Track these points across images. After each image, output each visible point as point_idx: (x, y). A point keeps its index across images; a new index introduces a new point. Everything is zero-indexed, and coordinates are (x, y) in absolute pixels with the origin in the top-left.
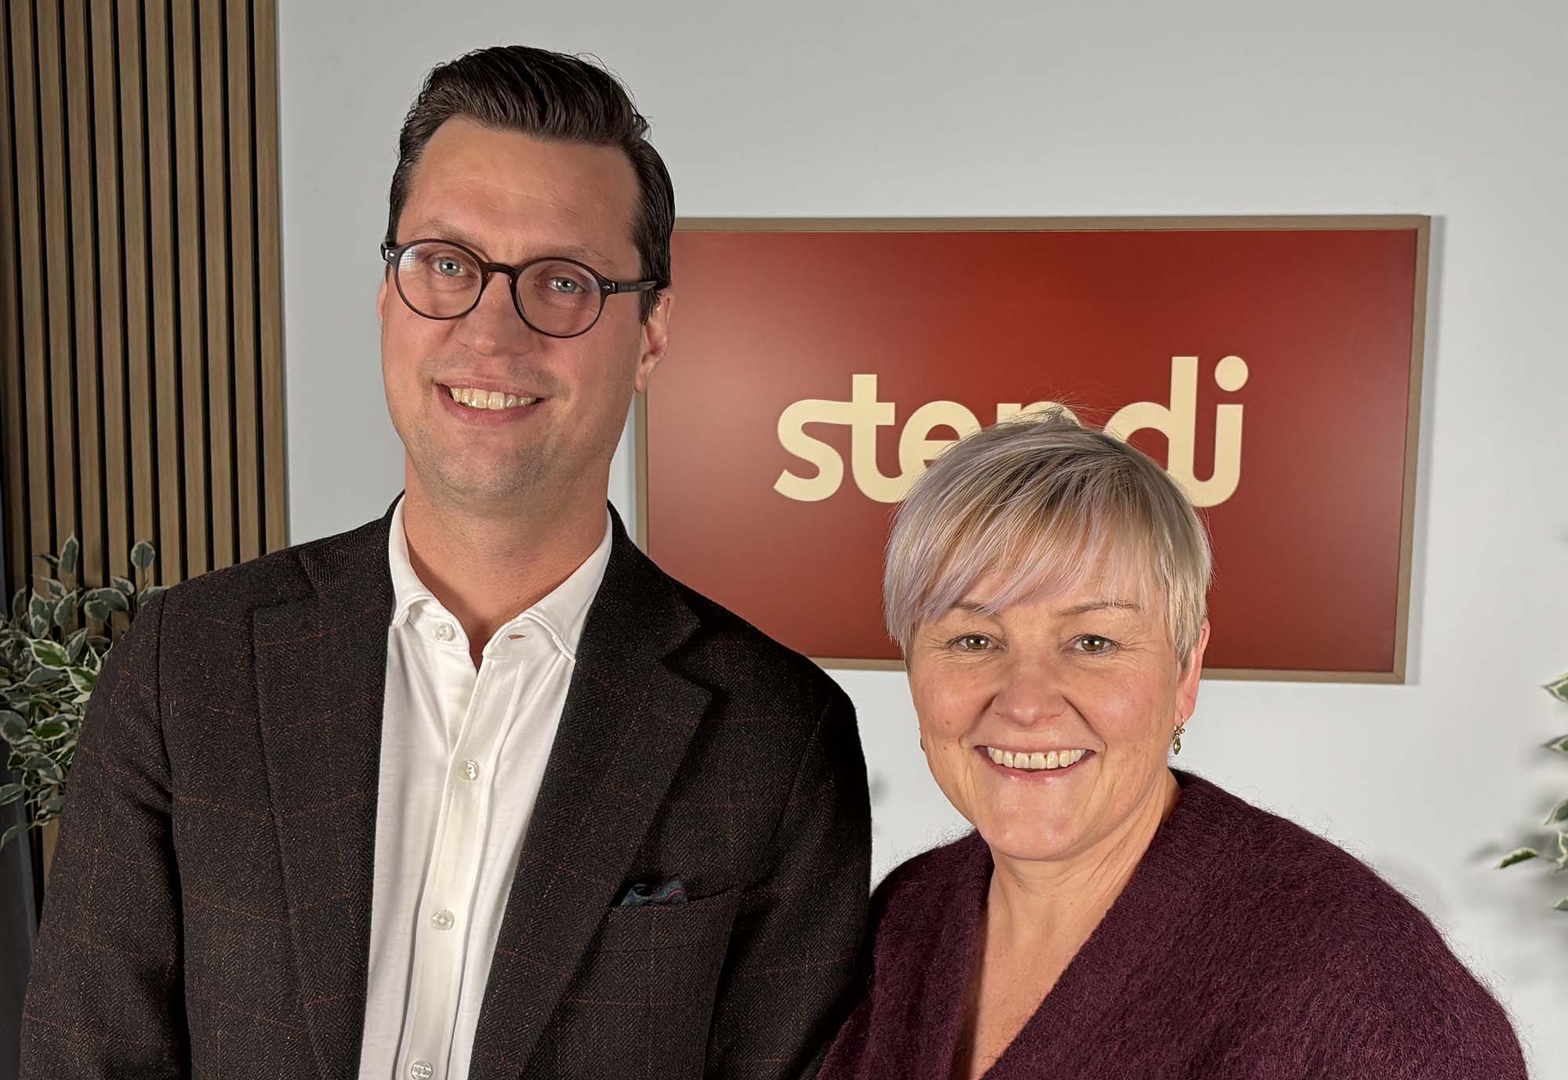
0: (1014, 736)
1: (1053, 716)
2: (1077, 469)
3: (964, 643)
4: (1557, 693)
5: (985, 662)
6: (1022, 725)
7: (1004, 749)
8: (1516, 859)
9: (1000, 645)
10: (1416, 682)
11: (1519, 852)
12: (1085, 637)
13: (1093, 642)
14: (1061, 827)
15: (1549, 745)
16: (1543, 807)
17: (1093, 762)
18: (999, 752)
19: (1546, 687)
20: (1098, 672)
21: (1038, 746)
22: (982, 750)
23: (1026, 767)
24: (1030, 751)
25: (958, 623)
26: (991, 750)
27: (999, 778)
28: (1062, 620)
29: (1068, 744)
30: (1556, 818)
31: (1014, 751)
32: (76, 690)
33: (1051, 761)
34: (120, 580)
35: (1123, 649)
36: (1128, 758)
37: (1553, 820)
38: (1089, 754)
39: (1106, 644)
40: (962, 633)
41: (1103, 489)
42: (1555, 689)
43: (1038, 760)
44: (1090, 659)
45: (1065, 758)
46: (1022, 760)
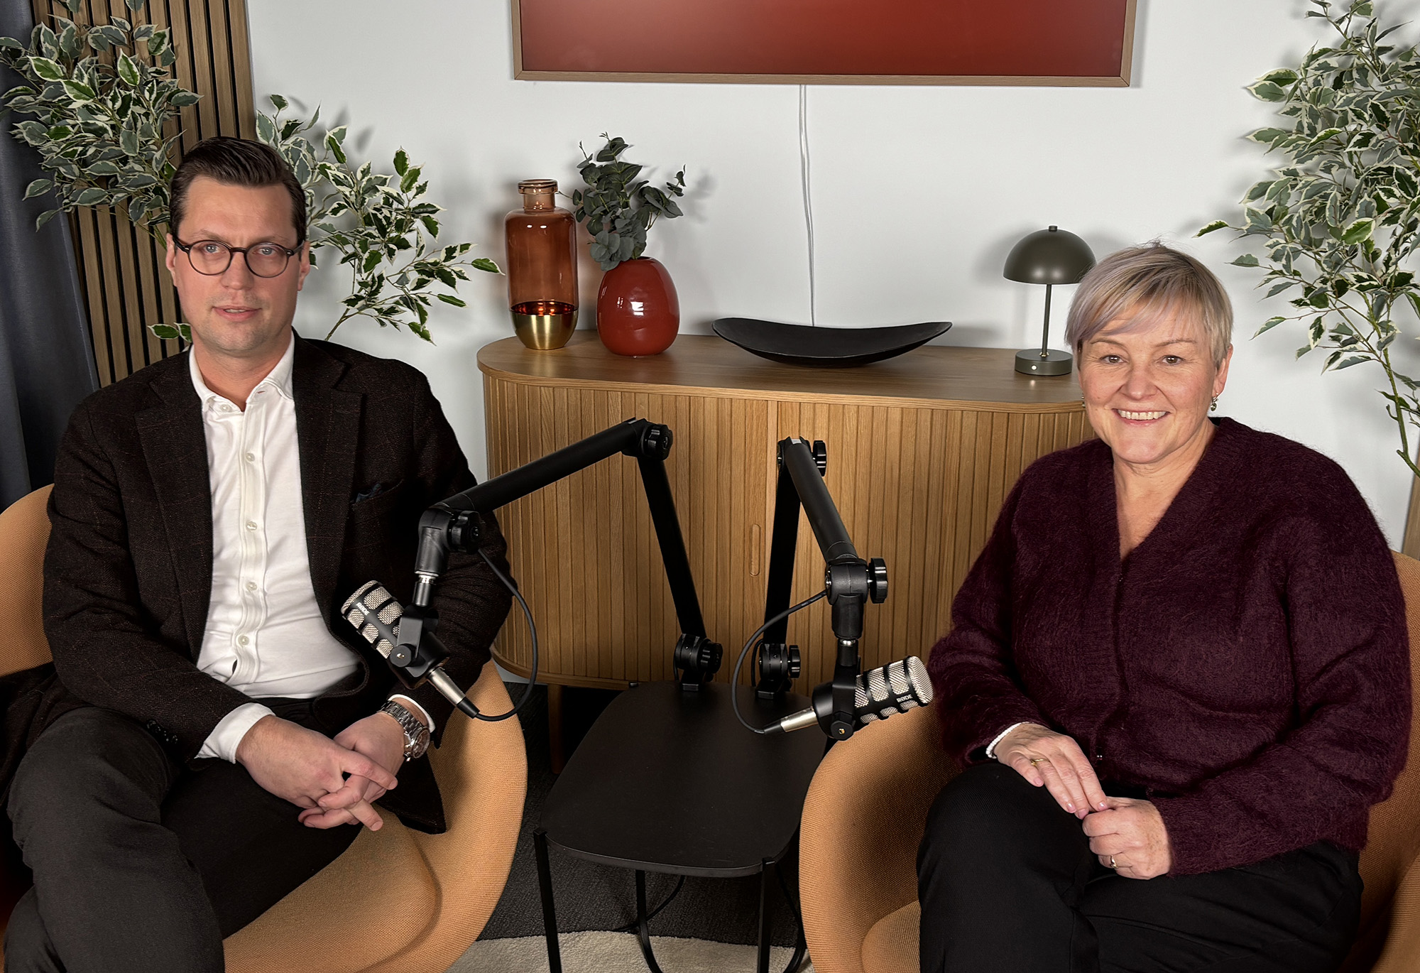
0: (1132, 405)
1: (1150, 395)
2: (1164, 275)
3: (1107, 359)
4: (1254, 92)
5: (1118, 369)
6: (1135, 399)
7: (1127, 410)
8: (1211, 229)
9: (1129, 360)
10: (1138, 85)
11: (1213, 223)
12: (1167, 356)
13: (1173, 359)
14: (1153, 447)
15: (1244, 137)
16: (1237, 189)
17: (1170, 417)
18: (1124, 412)
19: (1246, 88)
20: (1171, 374)
21: (1143, 410)
22: (1116, 411)
23: (1137, 419)
24: (1139, 412)
25: (1105, 349)
26: (1119, 411)
27: (1123, 424)
28: (1157, 348)
29: (1157, 409)
30: (1249, 198)
31: (1132, 411)
32: (70, 98)
33: (1150, 416)
34: (119, 20)
35: (1187, 363)
36: (1187, 416)
37: (1246, 200)
38: (1167, 413)
39: (1179, 360)
40: (1107, 354)
41: (1176, 287)
42: (1251, 88)
43: (1143, 416)
44: (1170, 367)
45: (1156, 415)
46: (1135, 416)
